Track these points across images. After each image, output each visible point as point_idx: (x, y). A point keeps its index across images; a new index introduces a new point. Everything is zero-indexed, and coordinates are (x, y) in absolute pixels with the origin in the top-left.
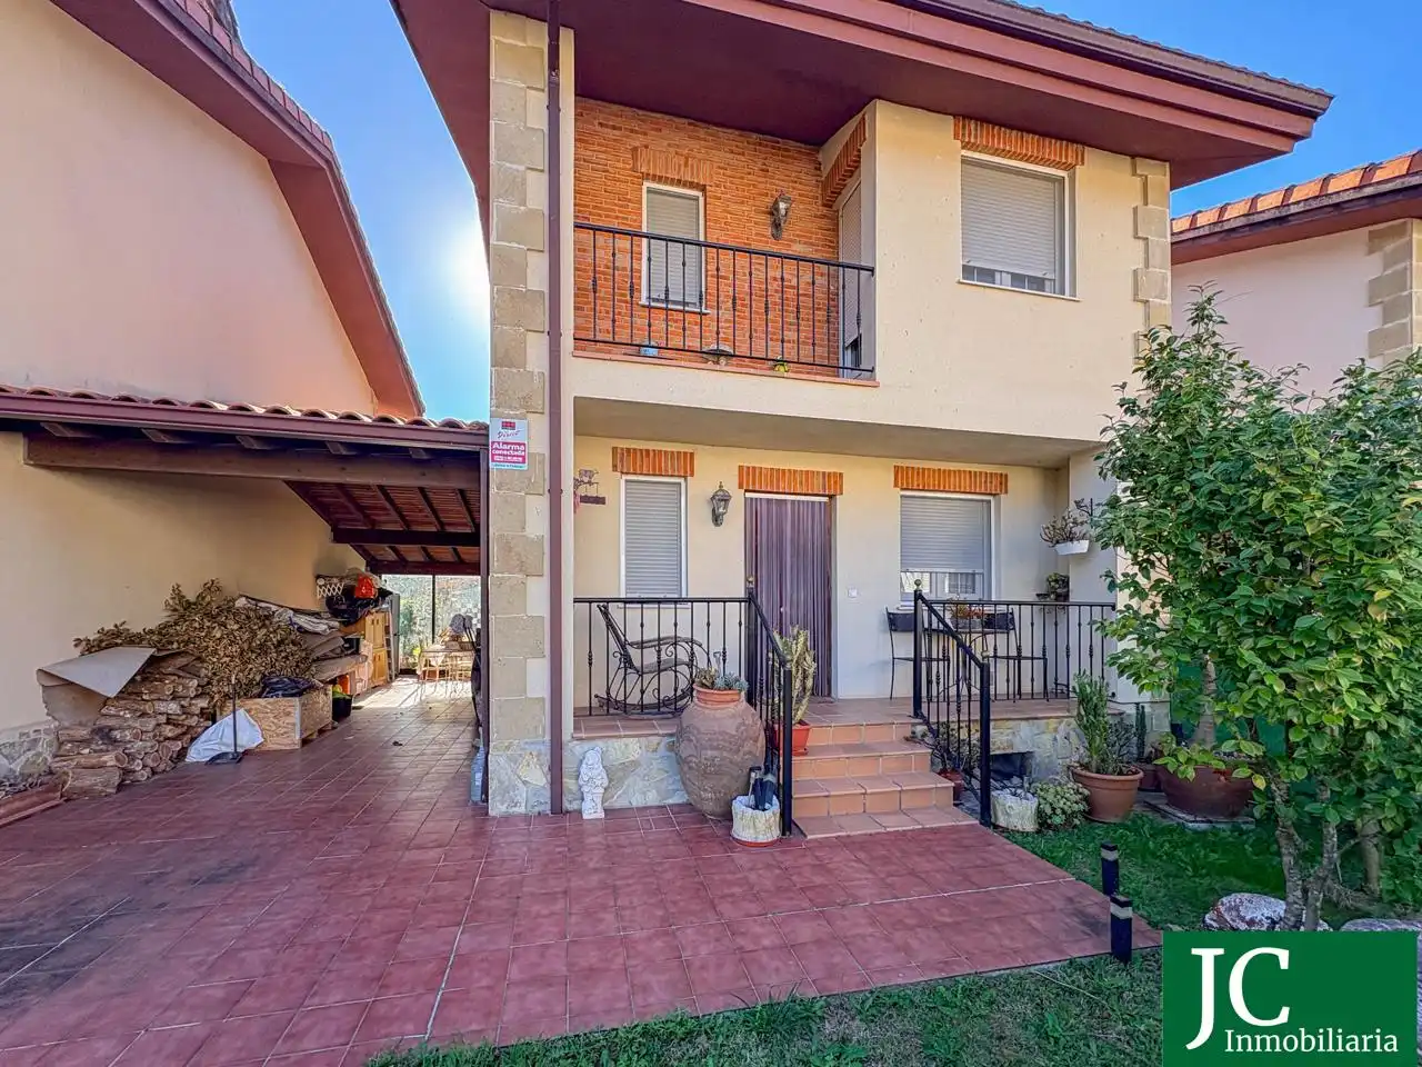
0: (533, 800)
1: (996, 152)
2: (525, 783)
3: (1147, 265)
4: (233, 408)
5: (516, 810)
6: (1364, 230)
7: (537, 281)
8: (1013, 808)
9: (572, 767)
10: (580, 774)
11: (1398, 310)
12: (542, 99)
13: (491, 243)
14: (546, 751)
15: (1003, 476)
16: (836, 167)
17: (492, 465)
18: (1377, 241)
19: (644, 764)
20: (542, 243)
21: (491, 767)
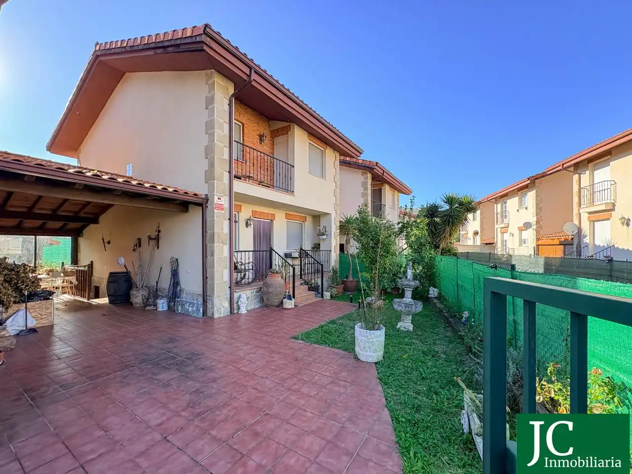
0: (225, 312)
1: (314, 142)
2: (223, 307)
3: (336, 174)
5: (221, 315)
6: (361, 171)
7: (226, 156)
8: (327, 295)
9: (235, 301)
10: (239, 301)
11: (366, 189)
12: (227, 102)
13: (214, 141)
14: (229, 296)
15: (306, 217)
16: (277, 130)
17: (215, 210)
18: (363, 174)
19: (250, 298)
20: (227, 145)
21: (215, 303)
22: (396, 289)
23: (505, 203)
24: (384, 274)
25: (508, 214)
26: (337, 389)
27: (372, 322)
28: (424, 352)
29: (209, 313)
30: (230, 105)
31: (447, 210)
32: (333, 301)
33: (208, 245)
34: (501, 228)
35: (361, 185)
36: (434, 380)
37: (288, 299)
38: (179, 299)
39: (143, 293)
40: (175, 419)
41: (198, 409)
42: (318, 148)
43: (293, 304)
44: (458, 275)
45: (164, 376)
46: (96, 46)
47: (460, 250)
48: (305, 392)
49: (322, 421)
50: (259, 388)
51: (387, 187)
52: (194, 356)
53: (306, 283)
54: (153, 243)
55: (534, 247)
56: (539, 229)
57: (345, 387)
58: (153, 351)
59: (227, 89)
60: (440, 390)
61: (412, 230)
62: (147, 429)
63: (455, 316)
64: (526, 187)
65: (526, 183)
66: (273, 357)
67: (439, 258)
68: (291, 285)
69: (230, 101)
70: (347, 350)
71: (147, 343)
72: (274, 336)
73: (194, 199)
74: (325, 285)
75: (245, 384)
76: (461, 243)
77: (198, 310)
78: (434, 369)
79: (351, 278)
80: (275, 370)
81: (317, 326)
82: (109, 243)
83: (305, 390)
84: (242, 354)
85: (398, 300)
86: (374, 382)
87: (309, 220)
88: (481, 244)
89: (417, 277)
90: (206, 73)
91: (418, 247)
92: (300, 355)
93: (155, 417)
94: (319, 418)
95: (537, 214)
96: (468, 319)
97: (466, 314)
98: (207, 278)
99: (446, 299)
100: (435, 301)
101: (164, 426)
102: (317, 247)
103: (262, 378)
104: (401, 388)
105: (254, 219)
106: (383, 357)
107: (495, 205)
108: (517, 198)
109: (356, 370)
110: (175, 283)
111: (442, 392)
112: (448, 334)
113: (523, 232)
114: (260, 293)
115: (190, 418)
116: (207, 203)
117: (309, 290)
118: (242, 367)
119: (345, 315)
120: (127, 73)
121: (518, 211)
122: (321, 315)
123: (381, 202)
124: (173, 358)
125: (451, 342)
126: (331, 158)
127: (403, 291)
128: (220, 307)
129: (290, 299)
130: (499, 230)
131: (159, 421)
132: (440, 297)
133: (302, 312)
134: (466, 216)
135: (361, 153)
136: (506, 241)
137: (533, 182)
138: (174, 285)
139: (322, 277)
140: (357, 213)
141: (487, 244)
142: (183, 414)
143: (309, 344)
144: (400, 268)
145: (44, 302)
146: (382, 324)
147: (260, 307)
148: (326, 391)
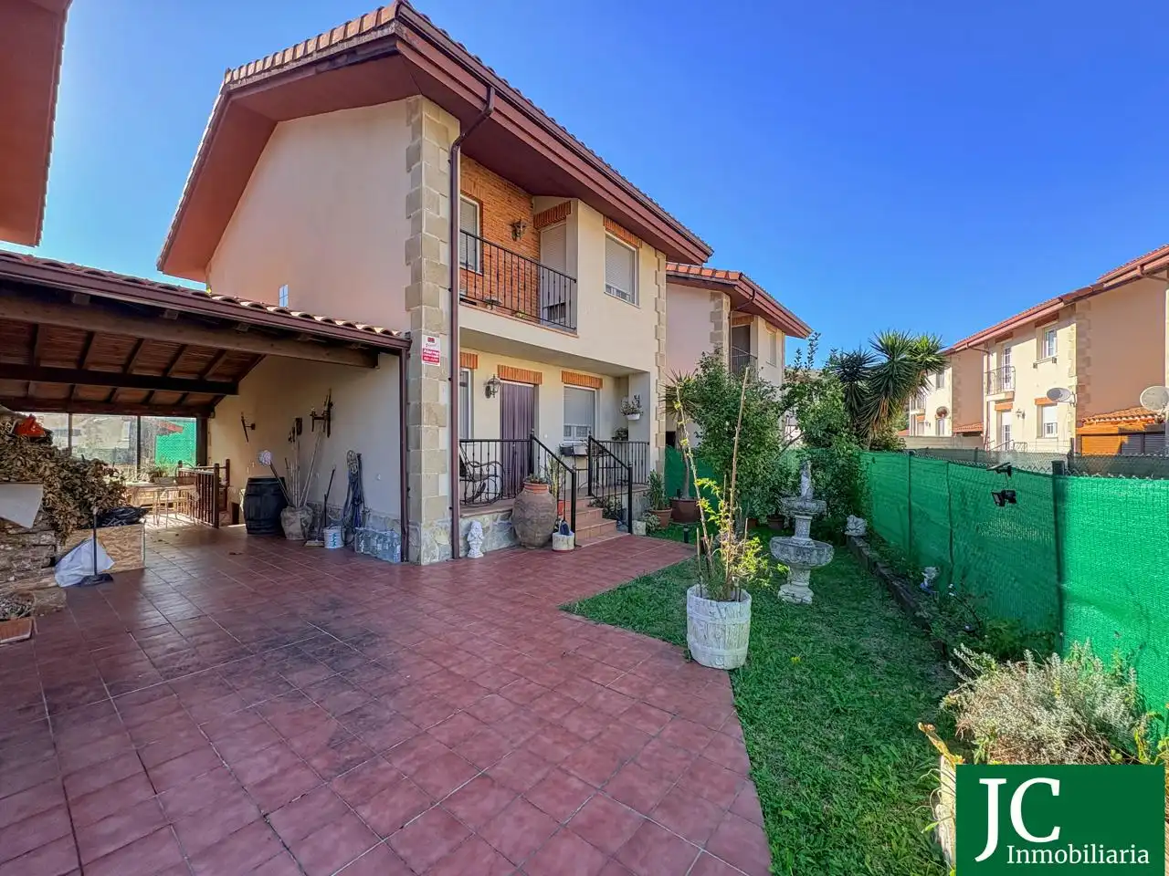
0: (442, 554)
1: (616, 235)
2: (438, 544)
3: (659, 297)
4: (253, 306)
5: (434, 560)
6: (709, 291)
7: (444, 259)
8: (639, 527)
9: (461, 533)
10: (469, 536)
11: (718, 326)
12: (446, 156)
13: (421, 232)
14: (449, 525)
15: (601, 380)
16: (546, 214)
17: (423, 362)
18: (713, 297)
19: (491, 528)
20: (447, 237)
21: (422, 538)
22: (778, 517)
23: (1008, 351)
24: (753, 488)
25: (1012, 374)
26: (641, 725)
27: (722, 584)
28: (836, 651)
29: (412, 557)
30: (452, 162)
31: (883, 365)
32: (650, 539)
33: (412, 428)
34: (998, 402)
35: (709, 318)
36: (863, 718)
37: (562, 533)
38: (362, 529)
39: (303, 516)
40: (297, 772)
41: (348, 753)
42: (626, 247)
43: (571, 542)
44: (913, 491)
45: (300, 677)
46: (226, 77)
47: (910, 445)
48: (573, 729)
49: (601, 802)
50: (480, 713)
51: (761, 323)
52: (366, 638)
53: (600, 503)
54: (319, 425)
55: (1072, 439)
56: (1082, 402)
57: (661, 723)
58: (293, 625)
59: (447, 131)
60: (878, 743)
61: (810, 400)
62: (235, 791)
63: (905, 576)
64: (1055, 316)
65: (1056, 308)
66: (517, 648)
67: (867, 456)
68: (568, 507)
69: (453, 154)
70: (670, 638)
71: (287, 608)
72: (526, 603)
73: (385, 342)
74: (637, 507)
75: (452, 702)
76: (910, 432)
77: (392, 548)
78: (862, 692)
79: (688, 495)
80: (518, 676)
81: (614, 586)
82: (253, 427)
83: (573, 724)
84: (457, 638)
85: (780, 539)
86: (724, 715)
87: (608, 383)
88: (953, 433)
89: (820, 494)
90: (407, 103)
91: (824, 435)
92: (570, 645)
93: (257, 765)
94: (596, 795)
95: (1079, 371)
96: (934, 584)
97: (930, 573)
98: (408, 489)
99: (884, 541)
100: (860, 544)
101: (270, 789)
102: (622, 436)
103: (490, 691)
104: (785, 732)
105: (502, 381)
106: (748, 658)
107: (985, 357)
108: (1035, 340)
109: (687, 683)
110: (357, 500)
111: (883, 748)
112: (889, 614)
113: (1046, 409)
114: (510, 520)
115: (328, 773)
116: (409, 348)
117: (604, 517)
118: (453, 665)
119: (673, 566)
120: (280, 124)
121: (1035, 366)
122: (624, 565)
123: (748, 351)
124: (327, 640)
125: (896, 631)
126: (651, 266)
127: (792, 522)
128: (433, 544)
129: (566, 533)
130: (992, 405)
131: (263, 777)
132: (870, 536)
133: (588, 558)
134: (923, 377)
135: (709, 256)
136: (1007, 428)
137: (1071, 307)
138: (353, 503)
139: (630, 493)
140: (699, 366)
141: (966, 434)
142: (315, 762)
143: (592, 622)
144: (787, 477)
145: (128, 528)
146: (744, 588)
147: (509, 547)
148: (620, 729)
